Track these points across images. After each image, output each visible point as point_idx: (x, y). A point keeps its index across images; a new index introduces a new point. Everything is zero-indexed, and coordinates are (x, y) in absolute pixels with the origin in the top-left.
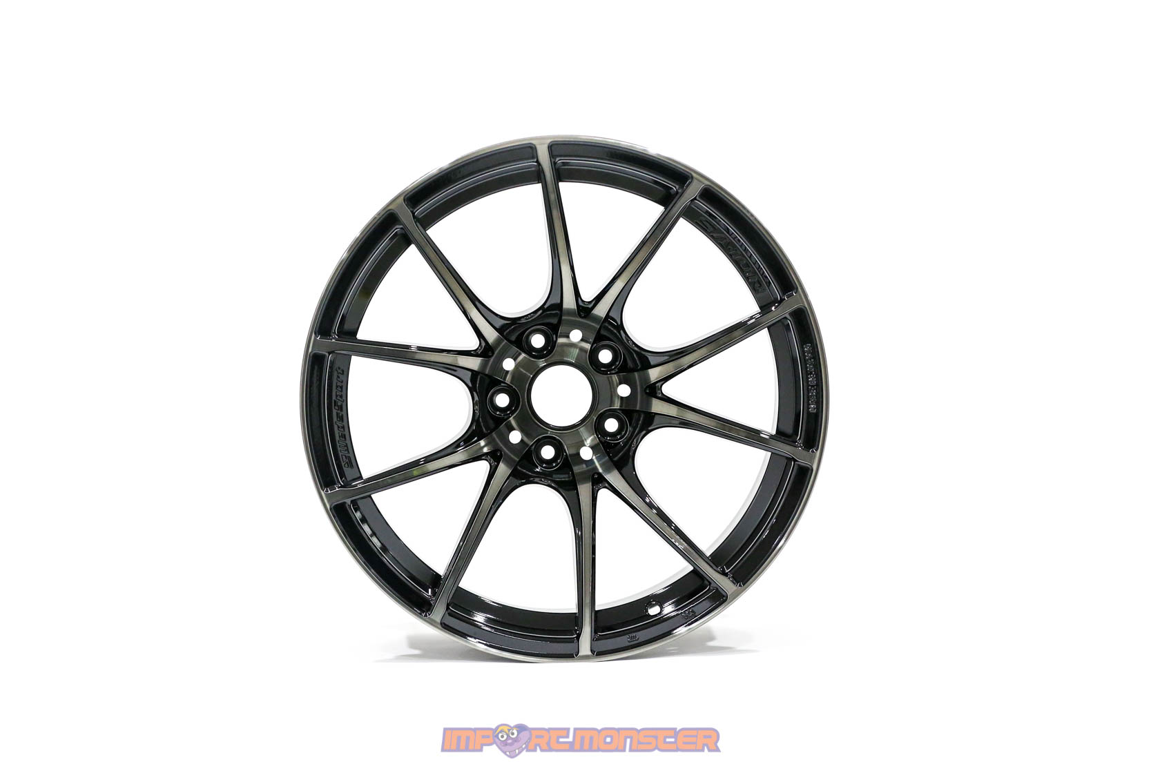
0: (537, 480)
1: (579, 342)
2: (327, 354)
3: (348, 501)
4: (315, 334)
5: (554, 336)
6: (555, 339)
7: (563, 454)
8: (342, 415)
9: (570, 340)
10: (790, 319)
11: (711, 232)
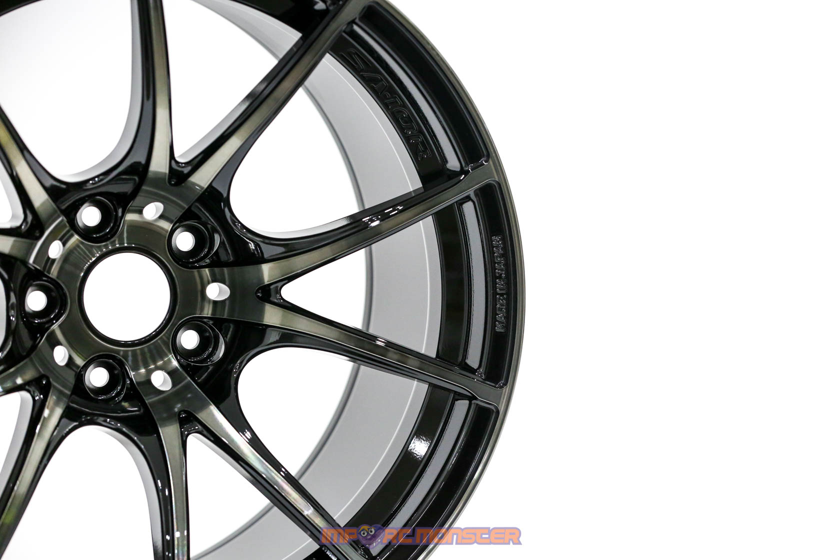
0: (100, 420)
1: (156, 220)
5: (120, 211)
6: (120, 214)
7: (124, 382)
9: (143, 217)
10: (475, 200)
11: (362, 70)
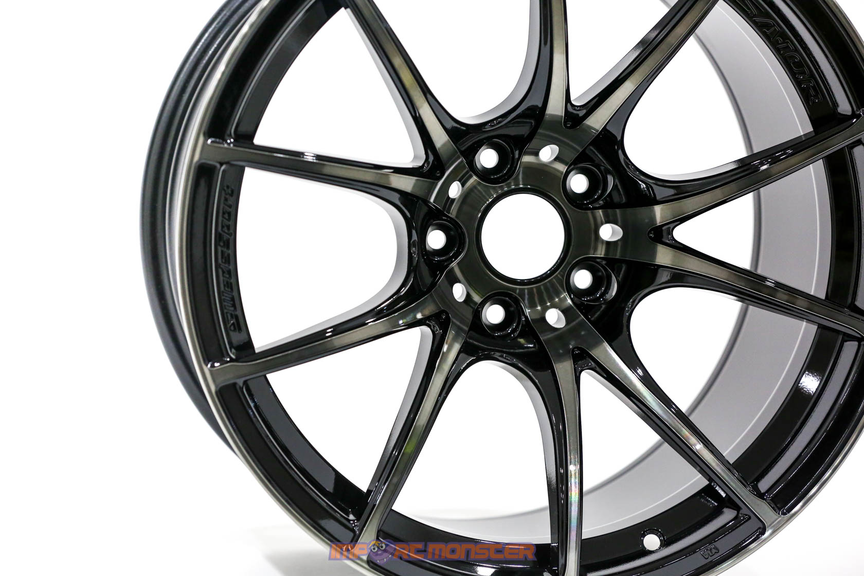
0: (497, 355)
1: (551, 162)
2: (218, 165)
3: (240, 382)
4: (204, 134)
5: (517, 153)
6: (517, 156)
7: (520, 319)
8: (229, 255)
9: (539, 159)
11: (755, 16)
